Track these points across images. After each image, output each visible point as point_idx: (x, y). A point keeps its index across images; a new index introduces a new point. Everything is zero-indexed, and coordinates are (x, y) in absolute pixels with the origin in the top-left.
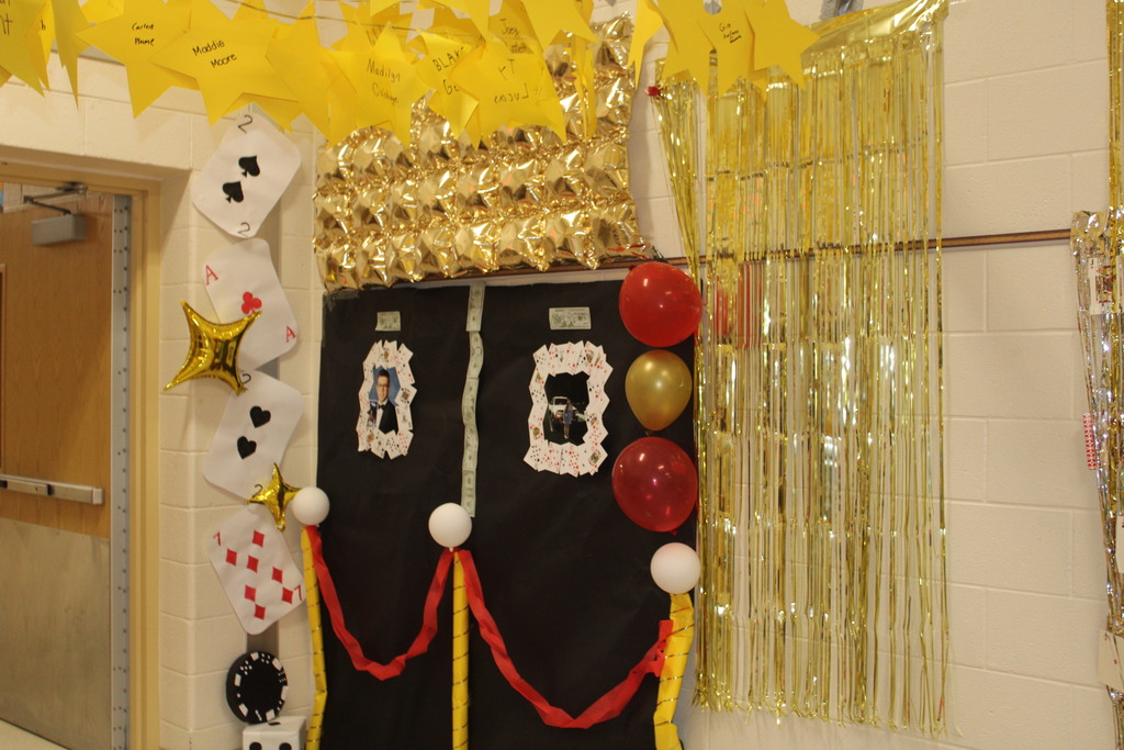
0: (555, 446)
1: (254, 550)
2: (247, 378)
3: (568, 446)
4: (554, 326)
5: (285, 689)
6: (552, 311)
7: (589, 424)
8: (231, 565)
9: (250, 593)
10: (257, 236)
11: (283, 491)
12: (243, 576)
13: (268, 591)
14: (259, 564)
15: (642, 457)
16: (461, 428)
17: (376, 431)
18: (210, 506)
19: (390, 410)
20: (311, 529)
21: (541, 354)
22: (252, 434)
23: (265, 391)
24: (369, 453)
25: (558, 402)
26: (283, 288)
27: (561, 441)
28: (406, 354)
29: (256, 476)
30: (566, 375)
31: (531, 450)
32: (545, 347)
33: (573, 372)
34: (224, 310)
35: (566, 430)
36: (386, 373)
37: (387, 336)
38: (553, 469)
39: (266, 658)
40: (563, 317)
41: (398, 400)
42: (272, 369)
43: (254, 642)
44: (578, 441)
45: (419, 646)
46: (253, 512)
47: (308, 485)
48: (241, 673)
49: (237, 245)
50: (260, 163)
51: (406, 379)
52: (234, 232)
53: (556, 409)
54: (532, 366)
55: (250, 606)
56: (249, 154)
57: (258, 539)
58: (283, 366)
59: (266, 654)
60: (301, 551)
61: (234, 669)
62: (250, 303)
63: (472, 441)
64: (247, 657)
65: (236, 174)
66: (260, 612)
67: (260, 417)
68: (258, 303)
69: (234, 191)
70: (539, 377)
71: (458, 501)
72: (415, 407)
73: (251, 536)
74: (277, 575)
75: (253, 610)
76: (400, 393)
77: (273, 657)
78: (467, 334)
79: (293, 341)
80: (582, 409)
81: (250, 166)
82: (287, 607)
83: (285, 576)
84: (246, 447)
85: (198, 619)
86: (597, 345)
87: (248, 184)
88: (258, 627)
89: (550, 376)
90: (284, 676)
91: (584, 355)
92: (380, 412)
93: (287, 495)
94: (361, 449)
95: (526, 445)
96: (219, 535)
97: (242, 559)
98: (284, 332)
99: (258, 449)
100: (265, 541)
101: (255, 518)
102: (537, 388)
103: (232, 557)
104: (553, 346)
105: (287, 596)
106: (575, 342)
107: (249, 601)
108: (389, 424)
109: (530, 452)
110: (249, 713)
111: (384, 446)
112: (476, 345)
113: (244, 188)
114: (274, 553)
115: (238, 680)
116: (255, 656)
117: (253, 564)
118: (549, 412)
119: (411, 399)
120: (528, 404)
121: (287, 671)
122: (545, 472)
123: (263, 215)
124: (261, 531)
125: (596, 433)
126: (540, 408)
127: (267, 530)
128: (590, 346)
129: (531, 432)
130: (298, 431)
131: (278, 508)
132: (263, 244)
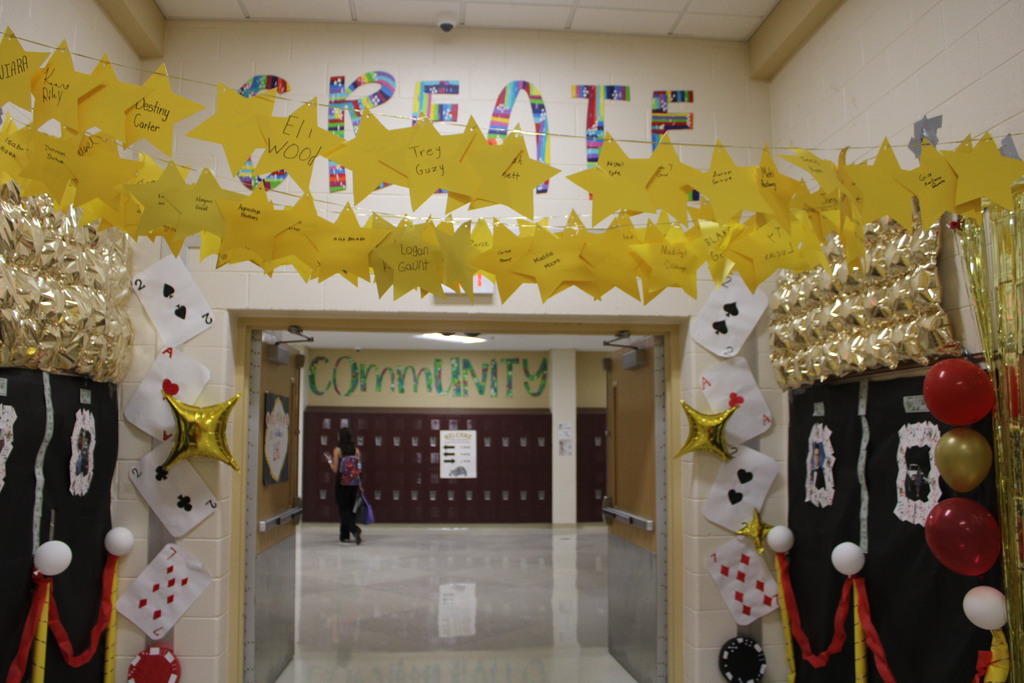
0: (912, 502)
1: (742, 567)
2: (734, 450)
3: (919, 502)
4: (908, 410)
5: (763, 667)
6: (905, 399)
7: (931, 486)
8: (725, 577)
9: (739, 597)
10: (738, 355)
11: (763, 527)
12: (734, 585)
13: (752, 596)
14: (746, 577)
15: (948, 512)
16: (859, 487)
17: (814, 488)
18: (709, 535)
19: (820, 471)
20: (781, 555)
21: (903, 431)
22: (739, 488)
23: (749, 459)
24: (810, 503)
25: (913, 468)
26: (760, 388)
27: (915, 499)
28: (828, 432)
29: (742, 517)
30: (916, 447)
31: (898, 504)
32: (904, 426)
33: (920, 445)
34: (715, 405)
35: (918, 490)
36: (818, 446)
37: (818, 420)
38: (911, 520)
39: (749, 643)
40: (914, 403)
41: (825, 465)
42: (754, 443)
43: (742, 631)
44: (925, 500)
45: (836, 646)
46: (741, 541)
47: (779, 524)
48: (729, 650)
49: (724, 362)
50: (739, 307)
51: (829, 450)
52: (721, 354)
53: (913, 473)
54: (897, 440)
55: (739, 606)
56: (730, 302)
57: (745, 560)
58: (763, 442)
59: (750, 640)
60: (775, 571)
61: (725, 648)
62: (735, 400)
63: (865, 496)
64: (735, 640)
65: (722, 316)
66: (747, 610)
67: (745, 476)
68: (741, 400)
69: (720, 327)
70: (901, 450)
71: (857, 541)
72: (835, 470)
73: (740, 558)
74: (760, 586)
75: (741, 609)
76: (826, 460)
77: (754, 643)
78: (859, 418)
79: (768, 425)
80: (926, 474)
81: (731, 309)
82: (767, 609)
83: (766, 587)
84: (735, 497)
85: (701, 610)
86: (935, 424)
87: (730, 321)
88: (746, 620)
89: (908, 449)
90: (763, 657)
91: (927, 432)
92: (816, 474)
93: (765, 531)
94: (807, 500)
95: (894, 502)
96: (714, 555)
97: (733, 572)
98: (761, 418)
99: (744, 499)
100: (751, 561)
101: (742, 545)
102: (901, 457)
103: (725, 571)
104: (909, 425)
105: (767, 601)
106: (922, 422)
107: (738, 602)
108: (821, 484)
109: (897, 507)
110: (733, 679)
111: (818, 498)
112: (865, 425)
113: (728, 324)
114: (757, 570)
115: (726, 655)
116: (740, 640)
117: (741, 576)
118: (908, 476)
119: (832, 464)
120: (896, 470)
121: (766, 654)
122: (906, 522)
123: (742, 340)
124: (748, 555)
125: (935, 493)
126: (903, 473)
127: (750, 554)
128: (931, 425)
129: (898, 491)
130: (774, 487)
131: (758, 539)
132: (742, 360)
